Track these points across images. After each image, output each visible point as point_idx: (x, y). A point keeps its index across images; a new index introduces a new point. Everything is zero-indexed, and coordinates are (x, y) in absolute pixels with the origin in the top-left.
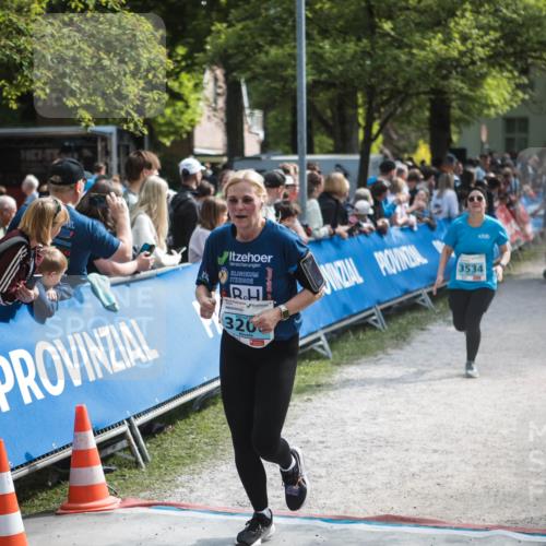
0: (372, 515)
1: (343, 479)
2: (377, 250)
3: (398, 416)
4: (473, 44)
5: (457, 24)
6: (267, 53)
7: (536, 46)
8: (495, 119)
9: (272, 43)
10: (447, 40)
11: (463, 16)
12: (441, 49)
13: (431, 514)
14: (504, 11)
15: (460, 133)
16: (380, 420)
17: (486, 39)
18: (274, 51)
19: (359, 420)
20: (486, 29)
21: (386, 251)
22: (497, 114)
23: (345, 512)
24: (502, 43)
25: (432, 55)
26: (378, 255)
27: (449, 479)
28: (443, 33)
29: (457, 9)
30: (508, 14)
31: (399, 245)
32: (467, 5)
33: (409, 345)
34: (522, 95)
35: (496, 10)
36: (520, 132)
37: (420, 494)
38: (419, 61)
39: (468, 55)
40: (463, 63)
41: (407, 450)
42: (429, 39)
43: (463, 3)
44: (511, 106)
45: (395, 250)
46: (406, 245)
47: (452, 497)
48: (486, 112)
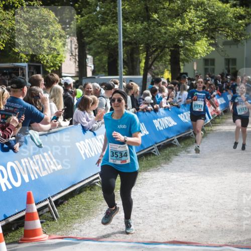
0: (166, 241)
1: (150, 224)
2: (155, 119)
3: (171, 195)
4: (195, 24)
5: (187, 15)
6: (100, 29)
7: (222, 25)
8: (200, 59)
9: (102, 24)
10: (183, 23)
11: (190, 12)
12: (180, 27)
13: (193, 240)
14: (209, 9)
15: (184, 65)
16: (163, 197)
17: (200, 22)
18: (103, 28)
19: (154, 197)
20: (200, 17)
21: (158, 119)
22: (201, 57)
23: (154, 239)
24: (208, 24)
25: (176, 30)
26: (155, 121)
27: (199, 224)
28: (181, 19)
29: (187, 8)
30: (210, 11)
31: (164, 117)
32: (192, 7)
33: (171, 162)
34: (212, 48)
35: (204, 9)
36: (211, 65)
37: (186, 230)
38: (170, 32)
39: (193, 29)
40: (190, 33)
41: (178, 210)
42: (175, 22)
43: (190, 5)
44: (207, 53)
45: (162, 119)
46: (167, 117)
47: (202, 231)
48: (196, 56)
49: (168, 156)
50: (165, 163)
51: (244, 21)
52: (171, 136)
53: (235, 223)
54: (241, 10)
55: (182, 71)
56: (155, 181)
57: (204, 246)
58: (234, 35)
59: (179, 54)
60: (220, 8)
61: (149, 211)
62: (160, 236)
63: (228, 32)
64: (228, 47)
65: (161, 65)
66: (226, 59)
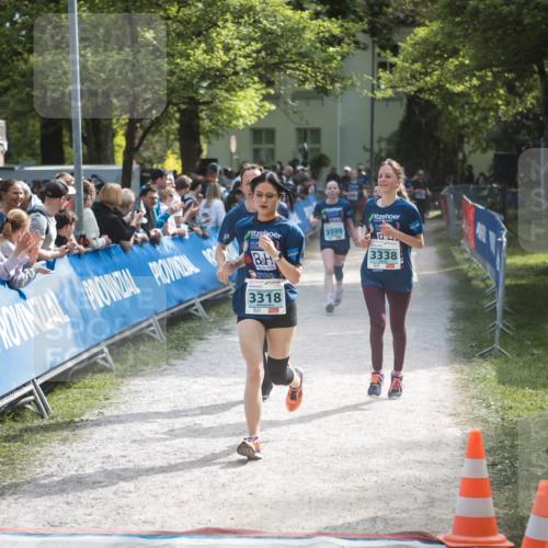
0: (190, 529)
1: (152, 492)
2: (152, 261)
4: (236, 54)
5: (219, 34)
6: (26, 61)
7: (294, 58)
8: (244, 129)
9: (30, 51)
10: (210, 50)
11: (224, 28)
12: (205, 59)
13: (249, 524)
14: (265, 22)
15: (209, 143)
17: (248, 50)
18: (33, 58)
20: (247, 40)
21: (160, 261)
22: (245, 124)
23: (163, 526)
24: (263, 54)
25: (195, 65)
26: (152, 265)
27: (260, 489)
28: (206, 42)
29: (217, 19)
30: (268, 26)
31: (171, 255)
32: (228, 16)
33: (190, 354)
34: (269, 106)
35: (255, 21)
36: (267, 142)
37: (234, 504)
38: (182, 70)
39: (232, 65)
40: (226, 73)
42: (192, 49)
43: (223, 13)
44: (258, 117)
45: (168, 260)
46: (178, 254)
47: (266, 506)
48: (234, 122)
49: (183, 340)
50: (178, 357)
51: (338, 49)
52: (189, 298)
53: (336, 485)
54: (333, 26)
55: (204, 155)
56: (157, 397)
57: (273, 537)
58: (319, 78)
59: (198, 118)
60: (289, 19)
62: (175, 518)
63: (306, 72)
64: (304, 103)
65: (157, 141)
66: (299, 130)
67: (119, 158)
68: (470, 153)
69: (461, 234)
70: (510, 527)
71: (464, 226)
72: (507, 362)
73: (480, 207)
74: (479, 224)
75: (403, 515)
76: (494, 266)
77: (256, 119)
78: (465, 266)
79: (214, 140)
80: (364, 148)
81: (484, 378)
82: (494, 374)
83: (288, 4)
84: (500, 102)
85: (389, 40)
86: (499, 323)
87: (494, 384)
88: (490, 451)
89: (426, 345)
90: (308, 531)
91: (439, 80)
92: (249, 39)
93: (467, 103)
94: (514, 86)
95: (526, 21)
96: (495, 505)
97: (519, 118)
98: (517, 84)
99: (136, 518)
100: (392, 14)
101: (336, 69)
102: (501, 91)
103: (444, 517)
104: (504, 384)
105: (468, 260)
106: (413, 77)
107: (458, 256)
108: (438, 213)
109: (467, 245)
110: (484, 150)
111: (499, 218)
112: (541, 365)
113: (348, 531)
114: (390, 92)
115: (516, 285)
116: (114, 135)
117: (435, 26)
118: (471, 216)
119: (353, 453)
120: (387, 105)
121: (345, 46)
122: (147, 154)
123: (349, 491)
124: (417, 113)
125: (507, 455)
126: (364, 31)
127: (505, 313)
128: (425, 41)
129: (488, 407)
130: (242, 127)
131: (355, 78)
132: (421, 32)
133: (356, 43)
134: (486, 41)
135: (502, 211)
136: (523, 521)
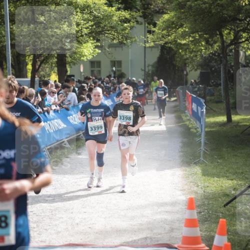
0: (62, 244)
1: (45, 228)
2: (45, 122)
4: (82, 27)
7: (109, 28)
11: (77, 15)
13: (89, 241)
14: (95, 12)
15: (71, 67)
17: (87, 25)
21: (48, 122)
23: (49, 243)
24: (94, 27)
26: (45, 124)
27: (94, 225)
30: (96, 14)
31: (54, 119)
32: (78, 10)
34: (98, 51)
35: (90, 12)
36: (97, 67)
37: (82, 233)
39: (80, 32)
40: (78, 36)
41: (72, 213)
43: (76, 9)
44: (93, 56)
45: (52, 121)
46: (56, 119)
47: (97, 233)
48: (82, 58)
51: (129, 24)
53: (128, 223)
54: (126, 14)
55: (69, 73)
58: (120, 38)
59: (66, 57)
60: (106, 11)
61: (43, 214)
62: (55, 239)
63: (114, 35)
64: (113, 49)
65: (47, 67)
66: (111, 61)
67: (29, 75)
68: (190, 71)
69: (186, 108)
70: (207, 241)
71: (187, 104)
72: (206, 165)
73: (194, 96)
74: (194, 104)
75: (159, 236)
76: (200, 122)
77: (92, 57)
78: (187, 123)
79: (73, 66)
80: (141, 69)
81: (196, 174)
82: (200, 171)
83: (106, 4)
84: (203, 48)
85: (152, 20)
86: (202, 148)
87: (200, 176)
88: (198, 206)
89: (170, 159)
90: (116, 244)
91: (175, 38)
92: (88, 20)
93: (188, 49)
94: (208, 41)
95: (213, 11)
96: (200, 231)
97: (211, 55)
98: (210, 40)
99: (37, 240)
100: (153, 8)
101: (128, 33)
102: (203, 43)
103: (178, 237)
104: (205, 176)
105: (189, 120)
106: (163, 37)
107: (184, 118)
108: (175, 98)
109: (188, 113)
110: (196, 70)
111: (202, 101)
112: (221, 167)
113: (135, 244)
114: (152, 44)
115: (210, 131)
116: (27, 65)
117: (172, 14)
118: (190, 100)
119: (136, 208)
120: (152, 50)
121: (131, 23)
122: (42, 73)
123: (134, 225)
124: (165, 53)
125: (206, 208)
126: (141, 16)
127: (205, 144)
128: (168, 20)
129: (198, 186)
130: (86, 60)
131: (136, 38)
132: (166, 17)
133: (137, 22)
134: (195, 20)
135: (204, 98)
136: (213, 238)
